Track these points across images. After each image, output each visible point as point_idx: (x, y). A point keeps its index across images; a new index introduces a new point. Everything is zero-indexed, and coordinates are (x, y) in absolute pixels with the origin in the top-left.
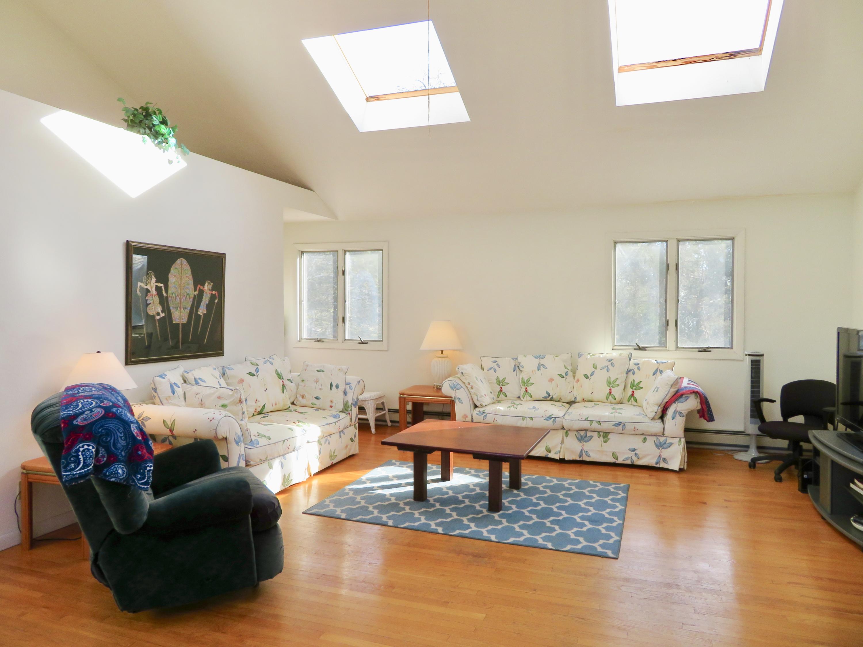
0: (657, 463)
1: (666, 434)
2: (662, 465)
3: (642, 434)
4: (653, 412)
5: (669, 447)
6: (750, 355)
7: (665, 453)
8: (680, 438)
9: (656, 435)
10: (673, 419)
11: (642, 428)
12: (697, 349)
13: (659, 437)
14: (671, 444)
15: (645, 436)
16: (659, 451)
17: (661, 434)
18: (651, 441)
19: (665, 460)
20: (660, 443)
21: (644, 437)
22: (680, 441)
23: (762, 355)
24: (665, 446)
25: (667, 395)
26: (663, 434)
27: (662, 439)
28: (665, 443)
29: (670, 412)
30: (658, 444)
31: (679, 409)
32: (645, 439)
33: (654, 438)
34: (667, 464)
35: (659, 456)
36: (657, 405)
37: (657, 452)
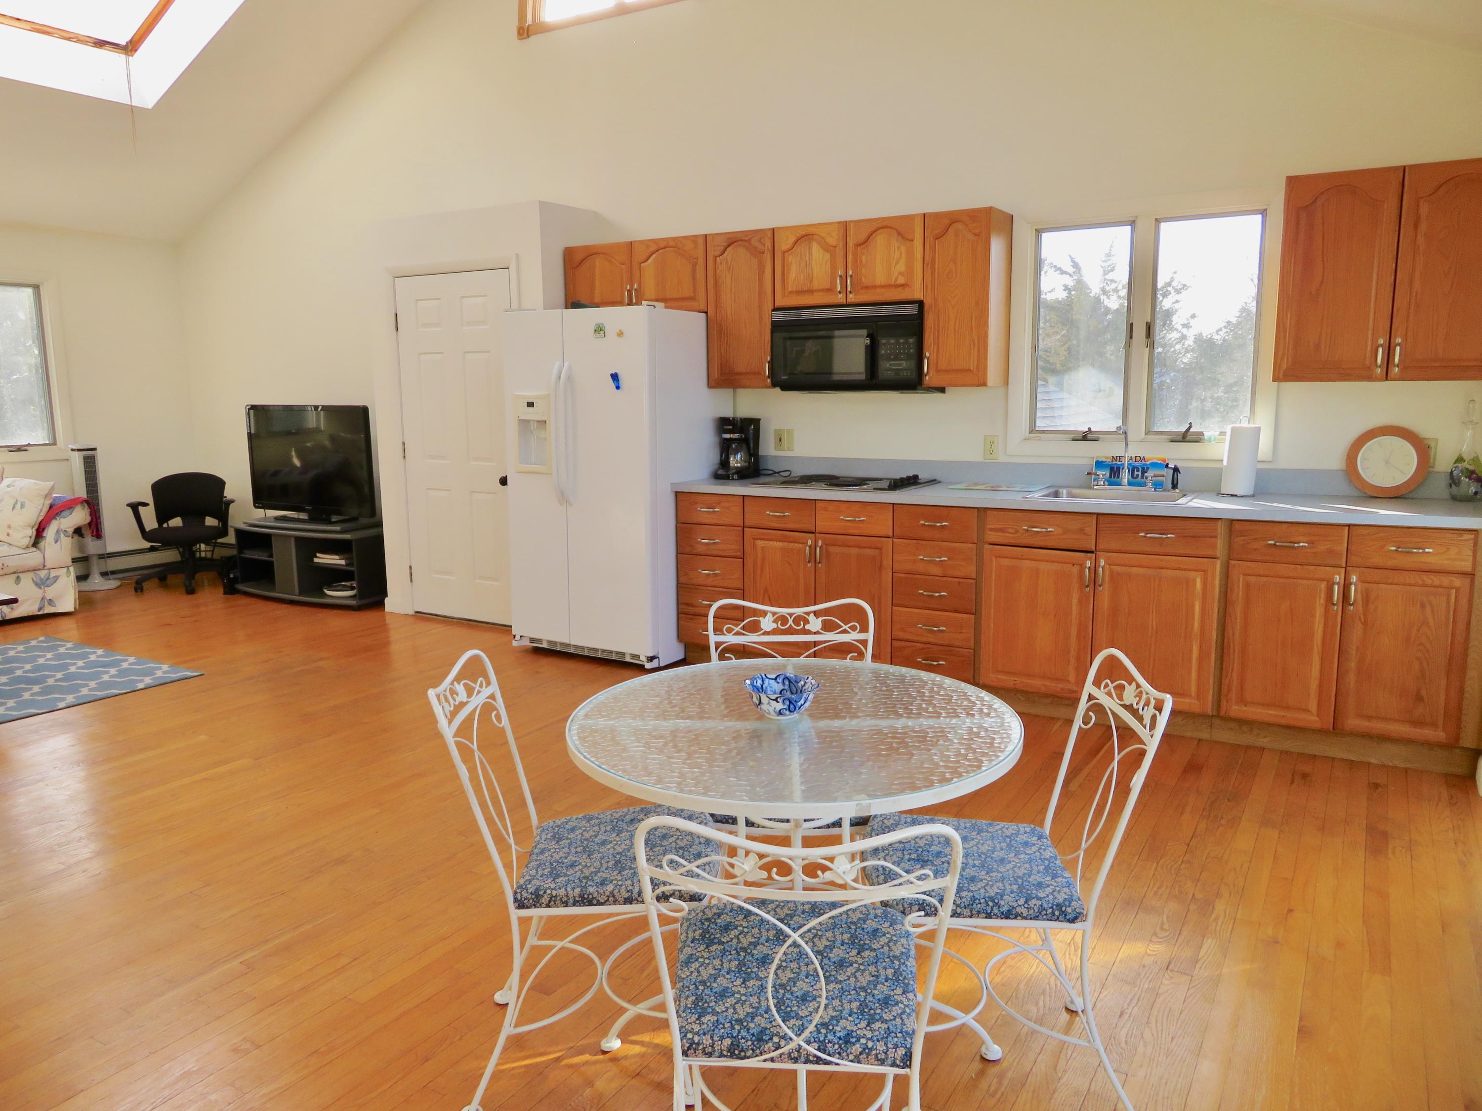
0: (40, 610)
1: (48, 565)
2: (48, 610)
3: (14, 573)
4: (25, 537)
5: (55, 582)
6: (80, 450)
7: (50, 593)
8: (68, 567)
9: (34, 570)
10: (56, 542)
11: (14, 563)
12: (6, 449)
13: (38, 572)
14: (57, 578)
15: (17, 574)
16: (41, 591)
17: (41, 567)
18: (27, 579)
19: (51, 602)
20: (41, 579)
21: (16, 575)
22: (68, 572)
24: (48, 582)
25: (41, 510)
26: (44, 566)
27: (43, 574)
28: (48, 578)
29: (50, 533)
30: (39, 581)
31: (63, 527)
32: (18, 578)
33: (31, 574)
34: (55, 606)
35: (42, 599)
36: (30, 526)
37: (38, 593)
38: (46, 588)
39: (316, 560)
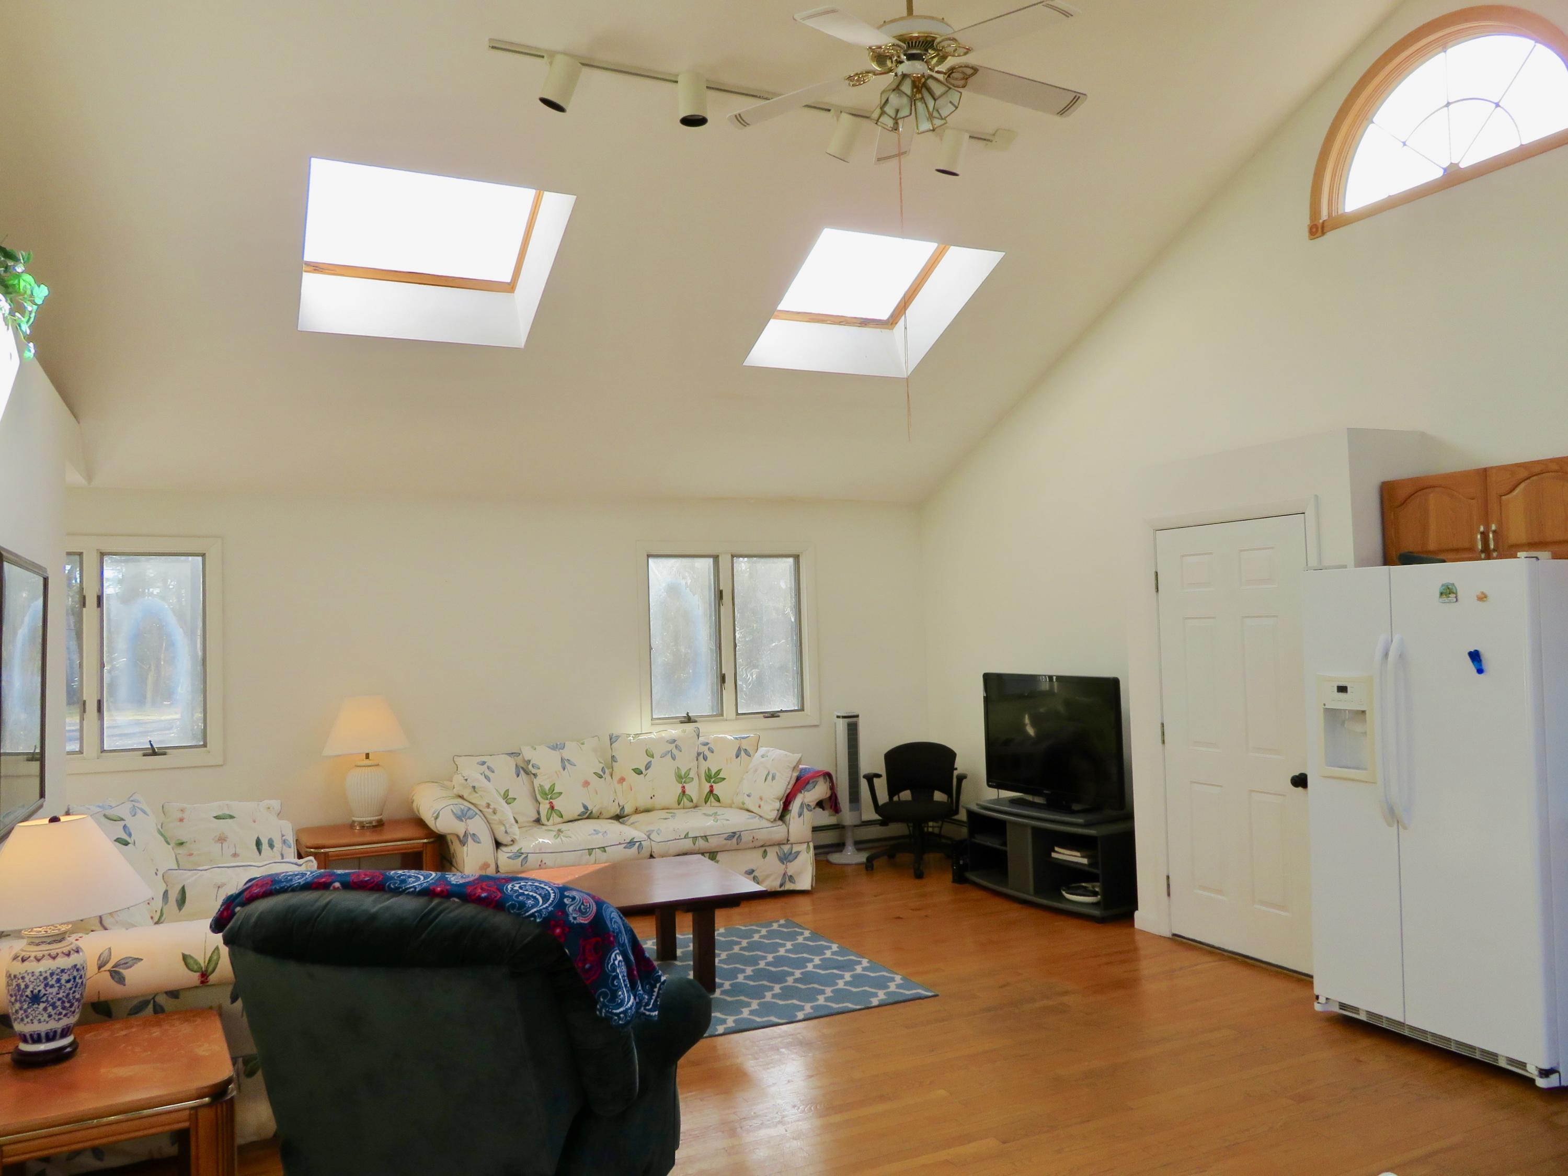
0: (781, 886)
1: (792, 840)
2: (789, 886)
3: (762, 846)
4: (774, 810)
5: (796, 858)
6: (844, 717)
7: (792, 868)
8: (808, 843)
9: (779, 844)
10: (799, 817)
11: (763, 836)
12: (762, 715)
13: (783, 847)
14: (798, 853)
15: (764, 847)
16: (784, 866)
17: (785, 842)
18: (772, 853)
19: (791, 879)
20: (785, 854)
21: (763, 849)
22: (808, 846)
23: (857, 716)
24: (791, 857)
25: (789, 783)
26: (788, 840)
27: (786, 848)
28: (791, 853)
29: (795, 806)
30: (782, 856)
31: (807, 801)
32: (765, 852)
33: (776, 848)
34: (794, 883)
35: (784, 874)
36: (778, 799)
37: (780, 868)
38: (788, 863)
39: (1054, 855)
